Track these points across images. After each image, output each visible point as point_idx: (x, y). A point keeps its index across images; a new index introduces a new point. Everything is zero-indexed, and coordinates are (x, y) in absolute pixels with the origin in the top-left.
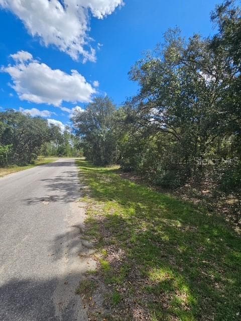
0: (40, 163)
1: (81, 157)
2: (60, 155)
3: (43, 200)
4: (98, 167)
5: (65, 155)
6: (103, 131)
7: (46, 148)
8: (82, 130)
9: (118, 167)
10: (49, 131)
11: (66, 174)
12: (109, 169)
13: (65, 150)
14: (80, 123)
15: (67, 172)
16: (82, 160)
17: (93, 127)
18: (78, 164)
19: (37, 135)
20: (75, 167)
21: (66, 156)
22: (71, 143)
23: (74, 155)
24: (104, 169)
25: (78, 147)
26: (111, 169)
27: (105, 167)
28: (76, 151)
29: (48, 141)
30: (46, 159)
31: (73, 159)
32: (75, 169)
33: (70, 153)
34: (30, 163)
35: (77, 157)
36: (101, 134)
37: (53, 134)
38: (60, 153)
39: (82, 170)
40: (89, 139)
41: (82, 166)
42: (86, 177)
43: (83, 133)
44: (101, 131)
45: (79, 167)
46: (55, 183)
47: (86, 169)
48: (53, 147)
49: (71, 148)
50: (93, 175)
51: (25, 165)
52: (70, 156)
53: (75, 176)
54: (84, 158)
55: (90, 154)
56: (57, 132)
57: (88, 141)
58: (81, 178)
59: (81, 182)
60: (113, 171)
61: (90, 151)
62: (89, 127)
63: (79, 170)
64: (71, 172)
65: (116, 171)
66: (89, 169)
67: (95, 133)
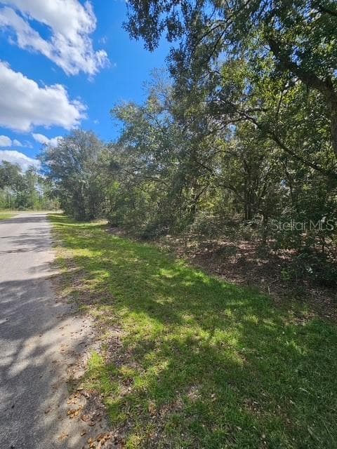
1: (56, 210)
2: (20, 207)
3: (10, 252)
4: (79, 223)
5: (30, 206)
6: (84, 177)
8: (55, 172)
9: (105, 222)
11: (34, 231)
12: (93, 224)
13: (29, 200)
14: (51, 162)
15: (36, 229)
16: (59, 214)
17: (71, 169)
18: (50, 219)
20: (46, 224)
21: (32, 209)
22: (40, 190)
23: (45, 208)
24: (89, 225)
25: (51, 195)
26: (97, 224)
27: (90, 222)
28: (49, 201)
31: (44, 214)
32: (47, 225)
33: (37, 204)
35: (50, 210)
36: (83, 179)
37: (8, 176)
38: (21, 203)
39: (56, 226)
40: (66, 185)
41: (56, 222)
42: (61, 233)
43: (57, 176)
44: (82, 175)
45: (52, 223)
46: (21, 239)
47: (62, 225)
48: (8, 195)
49: (40, 197)
50: (72, 232)
52: (38, 209)
53: (47, 232)
54: (61, 212)
55: (70, 206)
56: (15, 173)
57: (65, 187)
58: (54, 234)
59: (54, 237)
60: (99, 227)
61: (69, 202)
62: (66, 168)
63: (53, 226)
64: (41, 229)
65: (102, 227)
66: (67, 225)
67: (75, 178)
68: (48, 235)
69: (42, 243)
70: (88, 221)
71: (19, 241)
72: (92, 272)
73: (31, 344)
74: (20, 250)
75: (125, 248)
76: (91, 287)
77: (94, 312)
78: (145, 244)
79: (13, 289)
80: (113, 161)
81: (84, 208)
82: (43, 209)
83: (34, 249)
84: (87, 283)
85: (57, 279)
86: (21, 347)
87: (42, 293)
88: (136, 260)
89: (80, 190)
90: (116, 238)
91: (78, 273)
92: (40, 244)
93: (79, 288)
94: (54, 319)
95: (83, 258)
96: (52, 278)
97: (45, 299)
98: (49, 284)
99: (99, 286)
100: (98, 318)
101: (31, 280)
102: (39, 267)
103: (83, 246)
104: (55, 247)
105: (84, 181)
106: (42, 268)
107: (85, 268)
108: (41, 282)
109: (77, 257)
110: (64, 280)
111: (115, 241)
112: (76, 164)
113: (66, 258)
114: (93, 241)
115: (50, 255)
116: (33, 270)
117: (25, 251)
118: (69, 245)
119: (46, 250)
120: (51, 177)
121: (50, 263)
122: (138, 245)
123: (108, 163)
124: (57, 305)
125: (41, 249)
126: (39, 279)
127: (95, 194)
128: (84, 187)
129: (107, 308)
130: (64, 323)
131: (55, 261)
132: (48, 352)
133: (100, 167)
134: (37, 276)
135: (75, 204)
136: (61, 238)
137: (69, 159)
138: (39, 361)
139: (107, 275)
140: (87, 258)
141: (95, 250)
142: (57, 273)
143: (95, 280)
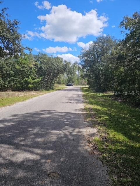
0: (56, 89)
1: (85, 85)
3: (67, 103)
4: (97, 93)
6: (102, 66)
7: (60, 78)
8: (87, 64)
9: (112, 93)
10: (63, 66)
12: (105, 94)
13: (73, 80)
14: (85, 58)
15: (76, 94)
16: (87, 88)
17: (95, 61)
18: (82, 90)
19: (56, 69)
21: (74, 84)
22: (78, 73)
23: (80, 84)
24: (102, 94)
25: (83, 77)
26: (107, 94)
27: (103, 93)
28: (82, 80)
29: (63, 73)
30: (59, 86)
31: (79, 87)
32: (81, 93)
33: (76, 82)
34: (51, 89)
35: (82, 85)
37: (66, 68)
38: (69, 81)
39: (85, 94)
40: (92, 71)
41: (85, 92)
42: (87, 97)
43: (87, 66)
45: (83, 92)
47: (88, 94)
48: (64, 77)
49: (78, 78)
50: (93, 97)
51: (49, 90)
52: (77, 84)
53: (81, 96)
54: (88, 86)
55: (93, 83)
56: (69, 66)
57: (91, 72)
58: (84, 97)
59: (84, 99)
60: (108, 96)
61: (93, 80)
62: (92, 61)
63: (83, 94)
64: (78, 95)
65: (110, 96)
66: (90, 94)
67: (97, 66)
68: (81, 97)
69: (79, 101)
70: (102, 92)
71: (70, 99)
72: (100, 115)
73: (77, 130)
74: (71, 103)
75: (122, 109)
76: (99, 120)
77: (99, 127)
78: (137, 109)
79: (70, 115)
80: (120, 54)
81: (100, 84)
82: (79, 84)
83: (76, 103)
84: (97, 118)
85: (85, 115)
86: (74, 130)
87: (80, 118)
88: (127, 116)
89: (99, 73)
90: (118, 103)
91: (94, 114)
92: (78, 101)
93: (94, 119)
94: (84, 126)
95: (97, 109)
96: (83, 114)
97: (80, 120)
98: (82, 116)
99: (102, 121)
100: (100, 129)
101: (75, 113)
102: (78, 109)
103: (97, 104)
104: (85, 103)
105: (102, 68)
106: (79, 110)
107: (97, 113)
108: (79, 115)
109: (94, 108)
110: (88, 116)
111: (117, 104)
112: (98, 58)
113: (89, 108)
114: (103, 103)
115: (82, 106)
116: (76, 110)
117: (72, 103)
118: (91, 103)
119: (81, 104)
120: (84, 67)
121: (82, 109)
122: (132, 109)
123: (117, 56)
124: (85, 123)
125: (79, 103)
126: (78, 113)
127: (107, 75)
128: (102, 72)
129: (104, 128)
130: (87, 128)
131: (84, 108)
132: (82, 133)
133: (112, 59)
134: (77, 112)
135: (96, 82)
136: (87, 99)
137: (94, 55)
138: (79, 134)
139: (107, 117)
140: (99, 110)
141: (104, 107)
142: (85, 113)
143: (101, 118)
